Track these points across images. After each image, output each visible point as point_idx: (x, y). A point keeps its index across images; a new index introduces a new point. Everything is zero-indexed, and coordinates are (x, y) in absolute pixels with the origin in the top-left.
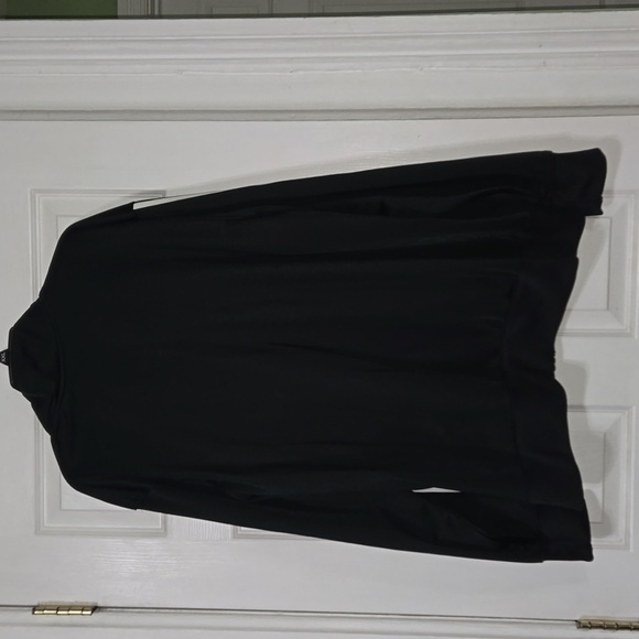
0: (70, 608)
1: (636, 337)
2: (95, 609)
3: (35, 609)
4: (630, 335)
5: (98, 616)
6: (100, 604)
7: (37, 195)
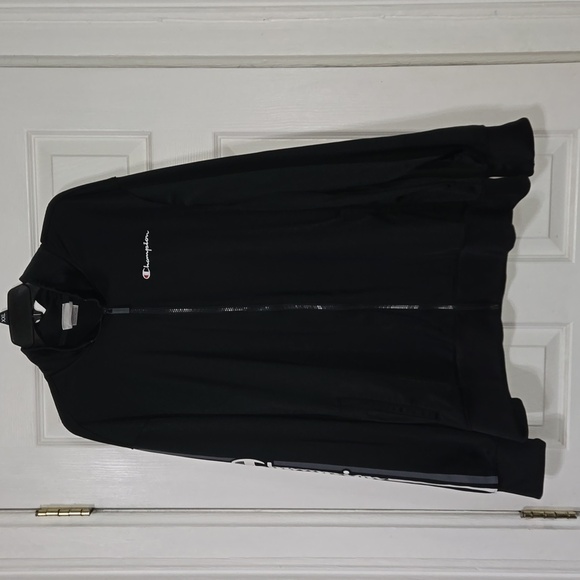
0: (70, 510)
1: (574, 261)
2: (92, 510)
3: (37, 511)
4: (568, 260)
5: (94, 517)
6: (96, 506)
7: (33, 136)
